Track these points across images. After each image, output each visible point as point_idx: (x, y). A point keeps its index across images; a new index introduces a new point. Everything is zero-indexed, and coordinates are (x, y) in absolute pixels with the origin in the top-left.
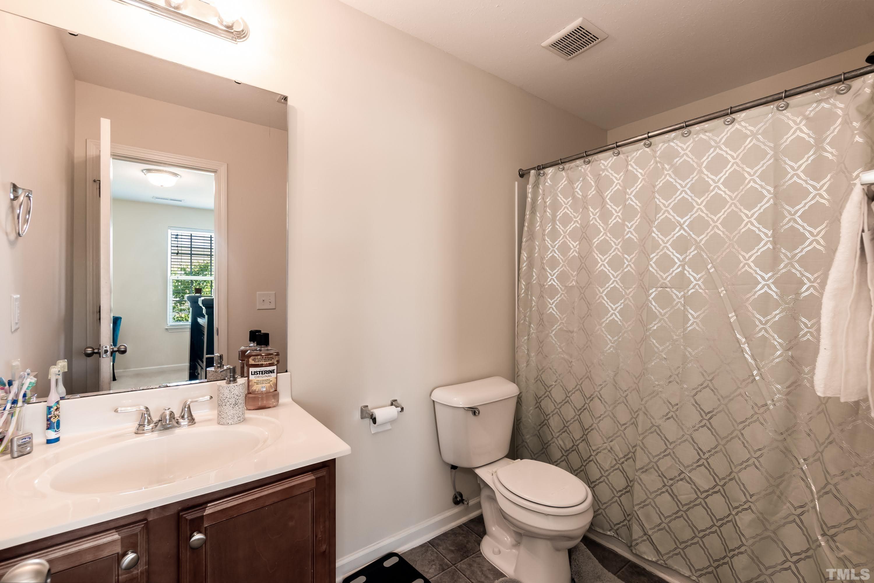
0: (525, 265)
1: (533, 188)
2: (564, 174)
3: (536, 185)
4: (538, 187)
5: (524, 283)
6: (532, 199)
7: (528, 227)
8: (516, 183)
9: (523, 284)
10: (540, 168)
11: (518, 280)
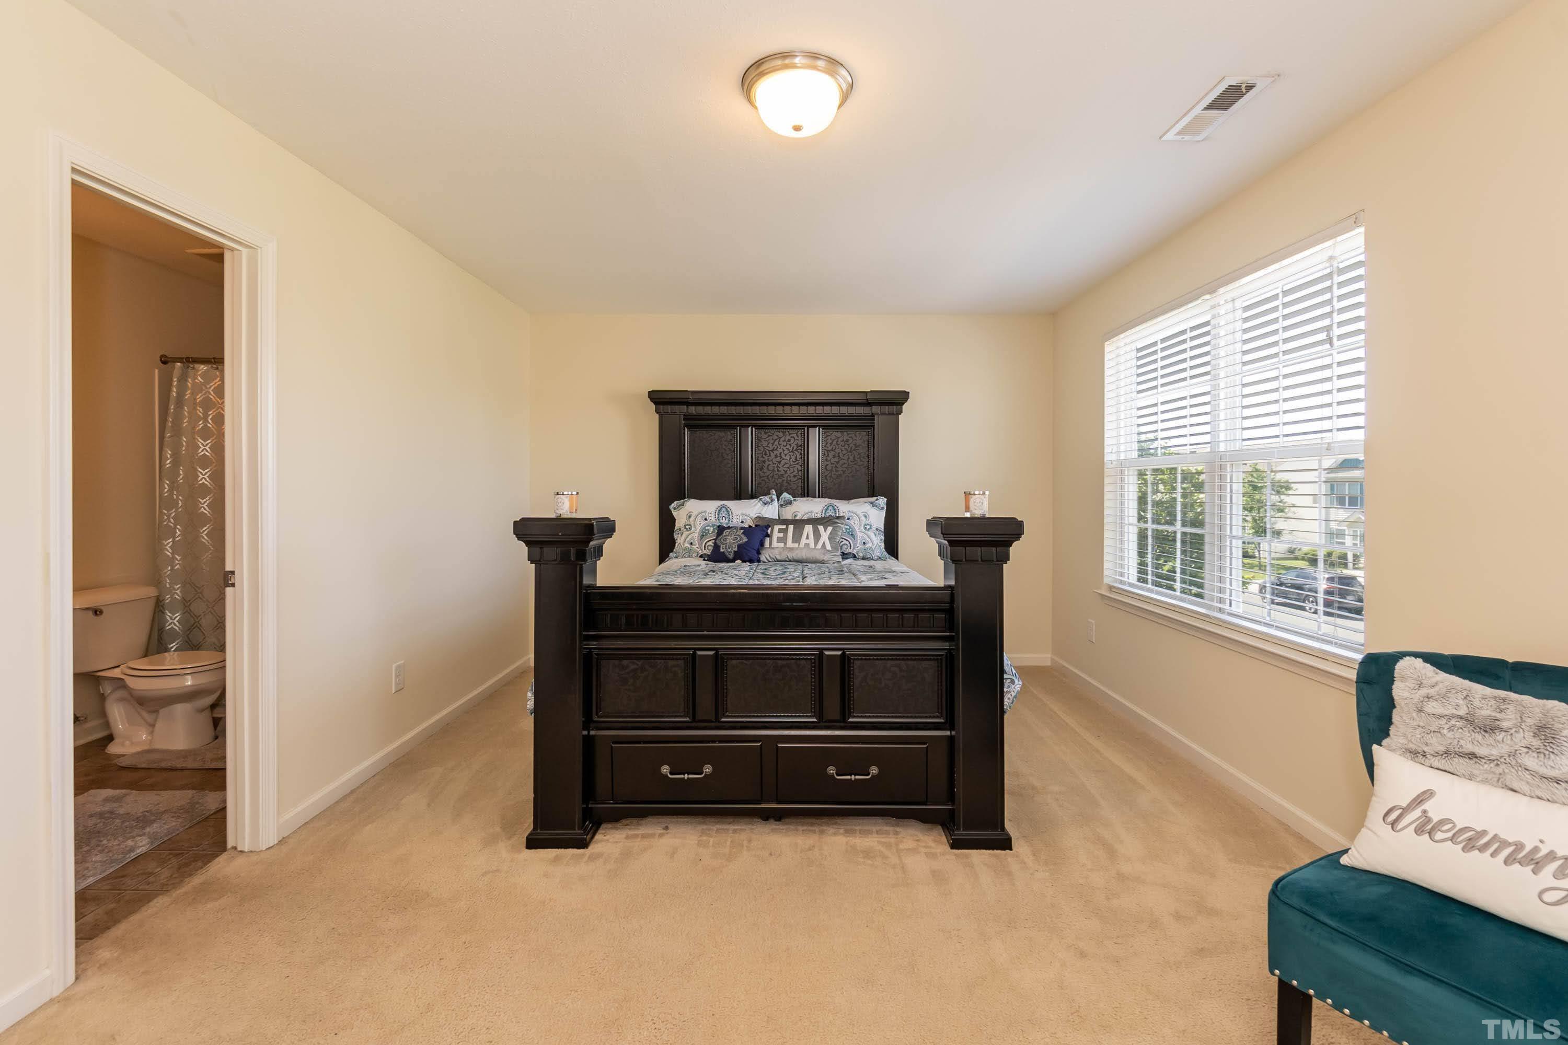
0: (168, 462)
1: (179, 381)
2: (218, 373)
3: (183, 379)
4: (186, 381)
5: (168, 482)
6: (177, 393)
7: (173, 422)
8: (157, 371)
9: (167, 484)
10: (189, 361)
11: (160, 479)
